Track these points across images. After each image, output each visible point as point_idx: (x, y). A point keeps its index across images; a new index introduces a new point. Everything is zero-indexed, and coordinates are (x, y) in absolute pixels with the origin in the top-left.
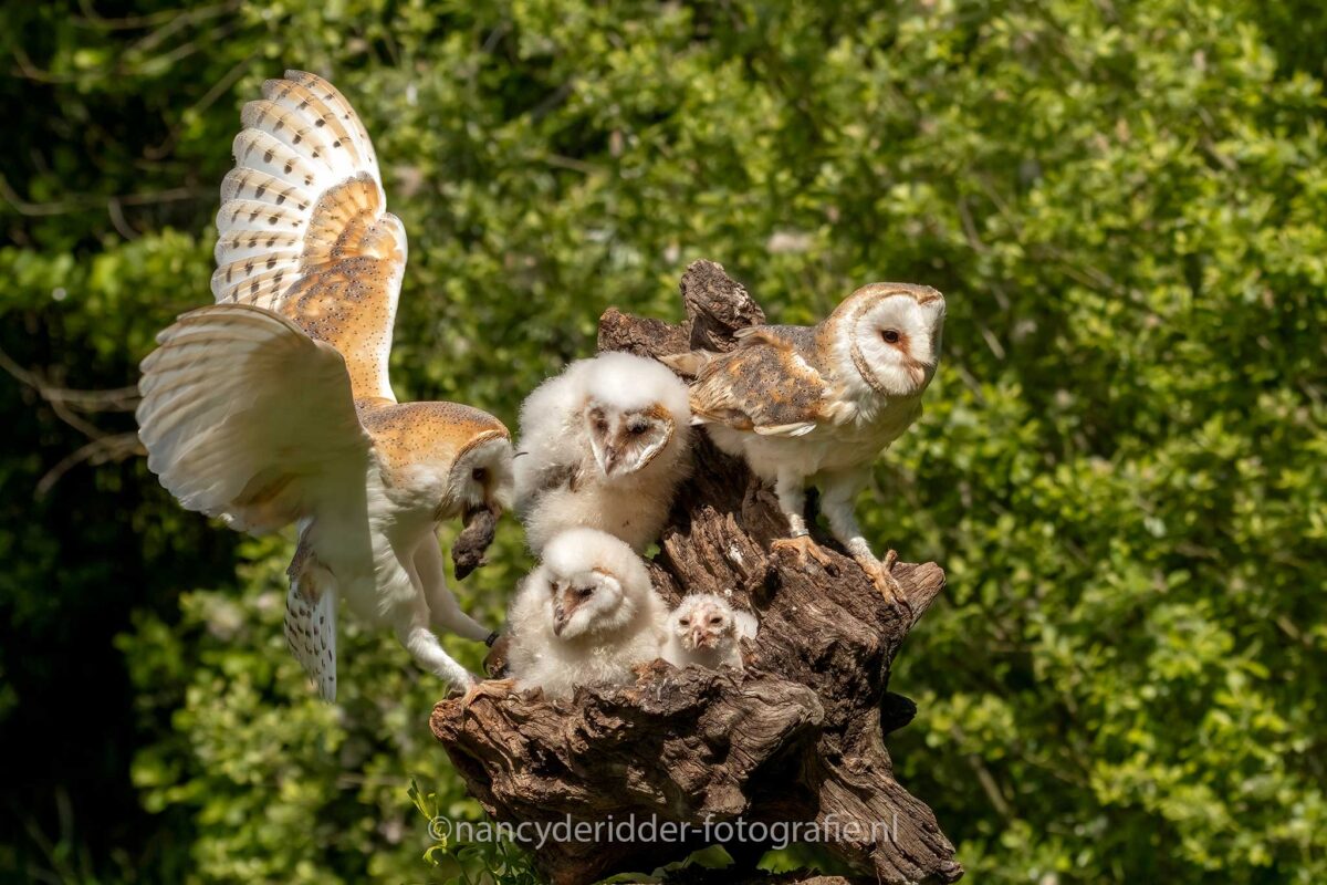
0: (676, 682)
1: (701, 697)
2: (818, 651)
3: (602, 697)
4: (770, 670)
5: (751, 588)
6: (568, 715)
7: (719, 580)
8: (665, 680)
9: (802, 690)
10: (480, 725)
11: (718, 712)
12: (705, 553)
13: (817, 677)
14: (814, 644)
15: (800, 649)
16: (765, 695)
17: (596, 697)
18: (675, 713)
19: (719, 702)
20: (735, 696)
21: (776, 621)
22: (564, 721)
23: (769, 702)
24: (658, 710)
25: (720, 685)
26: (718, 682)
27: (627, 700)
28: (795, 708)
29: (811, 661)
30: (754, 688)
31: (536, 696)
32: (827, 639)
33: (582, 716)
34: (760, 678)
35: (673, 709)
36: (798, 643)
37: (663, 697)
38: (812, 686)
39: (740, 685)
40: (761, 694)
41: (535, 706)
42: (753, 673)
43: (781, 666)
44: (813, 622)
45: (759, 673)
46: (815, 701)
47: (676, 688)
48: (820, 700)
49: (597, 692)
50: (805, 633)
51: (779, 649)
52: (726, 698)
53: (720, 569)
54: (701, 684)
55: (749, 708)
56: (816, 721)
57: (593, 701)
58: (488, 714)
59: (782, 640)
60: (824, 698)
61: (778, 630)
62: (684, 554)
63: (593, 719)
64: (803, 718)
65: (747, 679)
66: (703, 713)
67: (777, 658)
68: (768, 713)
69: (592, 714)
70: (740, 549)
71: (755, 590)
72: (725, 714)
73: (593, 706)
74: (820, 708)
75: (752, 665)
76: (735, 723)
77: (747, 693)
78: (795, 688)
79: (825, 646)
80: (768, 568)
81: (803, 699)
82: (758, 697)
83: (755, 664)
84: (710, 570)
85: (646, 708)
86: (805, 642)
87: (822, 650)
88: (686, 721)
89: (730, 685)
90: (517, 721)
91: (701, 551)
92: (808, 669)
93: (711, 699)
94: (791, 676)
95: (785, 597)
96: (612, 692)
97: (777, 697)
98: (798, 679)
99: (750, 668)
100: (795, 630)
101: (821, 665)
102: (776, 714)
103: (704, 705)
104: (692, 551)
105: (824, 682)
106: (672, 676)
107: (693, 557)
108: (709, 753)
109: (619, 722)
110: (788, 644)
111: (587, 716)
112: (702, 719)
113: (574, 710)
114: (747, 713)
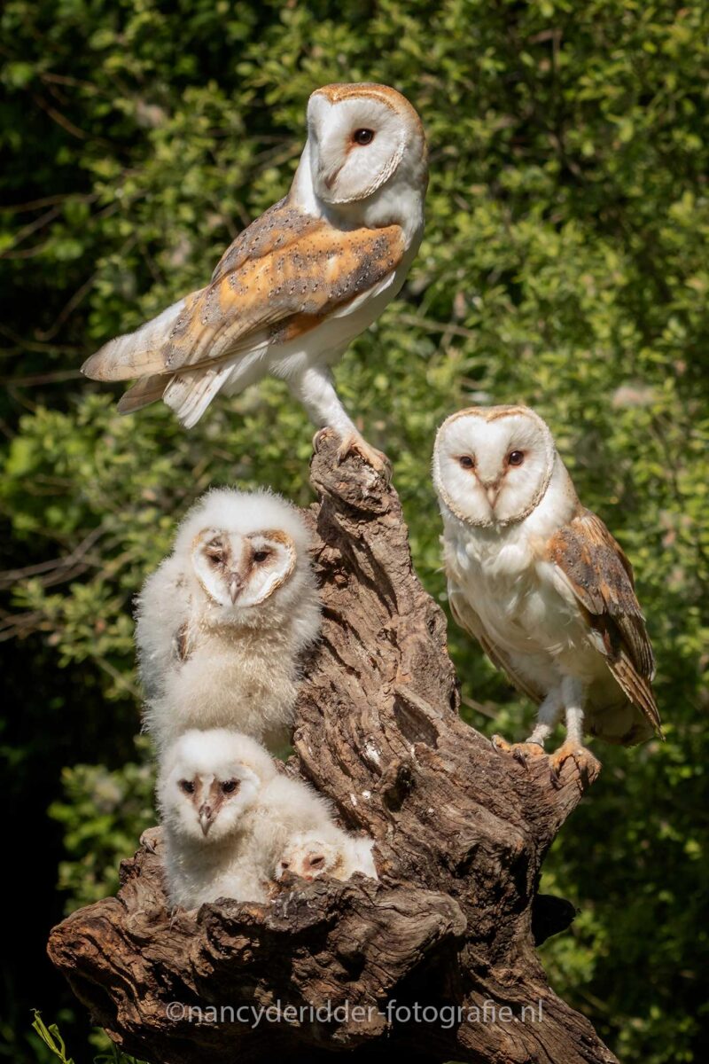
0: (302, 896)
1: (331, 911)
2: (458, 856)
3: (224, 915)
4: (407, 879)
5: (382, 791)
6: (192, 935)
7: (356, 782)
8: (292, 894)
9: (441, 899)
10: (100, 949)
11: (350, 927)
12: (340, 753)
13: (458, 884)
14: (454, 847)
15: (439, 854)
16: (401, 906)
17: (219, 915)
18: (303, 930)
19: (351, 915)
20: (369, 908)
21: (412, 825)
22: (189, 941)
23: (405, 913)
24: (285, 927)
25: (351, 897)
26: (349, 893)
27: (251, 918)
28: (435, 918)
29: (452, 866)
30: (389, 898)
31: (158, 916)
32: (466, 842)
33: (205, 936)
34: (396, 887)
35: (301, 926)
36: (436, 848)
37: (290, 912)
38: (453, 893)
39: (373, 896)
40: (398, 905)
41: (158, 927)
42: (387, 882)
43: (418, 873)
44: (452, 824)
45: (394, 882)
46: (457, 910)
47: (303, 903)
48: (462, 908)
49: (218, 910)
50: (444, 836)
51: (415, 855)
52: (359, 910)
53: (357, 769)
54: (330, 897)
55: (385, 920)
56: (458, 931)
57: (215, 920)
58: (108, 937)
59: (418, 845)
60: (467, 906)
61: (414, 834)
62: (317, 754)
63: (216, 939)
64: (442, 928)
65: (380, 889)
66: (333, 928)
67: (413, 865)
68: (404, 925)
69: (215, 934)
70: (377, 748)
71: (386, 793)
72: (359, 928)
73: (216, 925)
74: (463, 918)
75: (386, 873)
76: (369, 938)
77: (382, 905)
78: (433, 897)
79: (466, 850)
80: (399, 768)
81: (442, 908)
82: (394, 908)
83: (390, 873)
84: (346, 772)
85: (272, 925)
86: (444, 846)
87: (463, 854)
88: (316, 937)
89: (363, 896)
90: (138, 943)
91: (336, 750)
92: (449, 875)
93: (342, 912)
94: (430, 884)
95: (421, 799)
96: (235, 910)
97: (414, 907)
98: (438, 886)
99: (385, 877)
100: (432, 833)
101: (463, 870)
102: (413, 925)
103: (335, 919)
104: (327, 752)
105: (467, 888)
106: (299, 889)
107: (327, 758)
108: (343, 971)
109: (244, 941)
110: (426, 850)
111: (210, 936)
112: (333, 934)
113: (198, 930)
114: (382, 926)
